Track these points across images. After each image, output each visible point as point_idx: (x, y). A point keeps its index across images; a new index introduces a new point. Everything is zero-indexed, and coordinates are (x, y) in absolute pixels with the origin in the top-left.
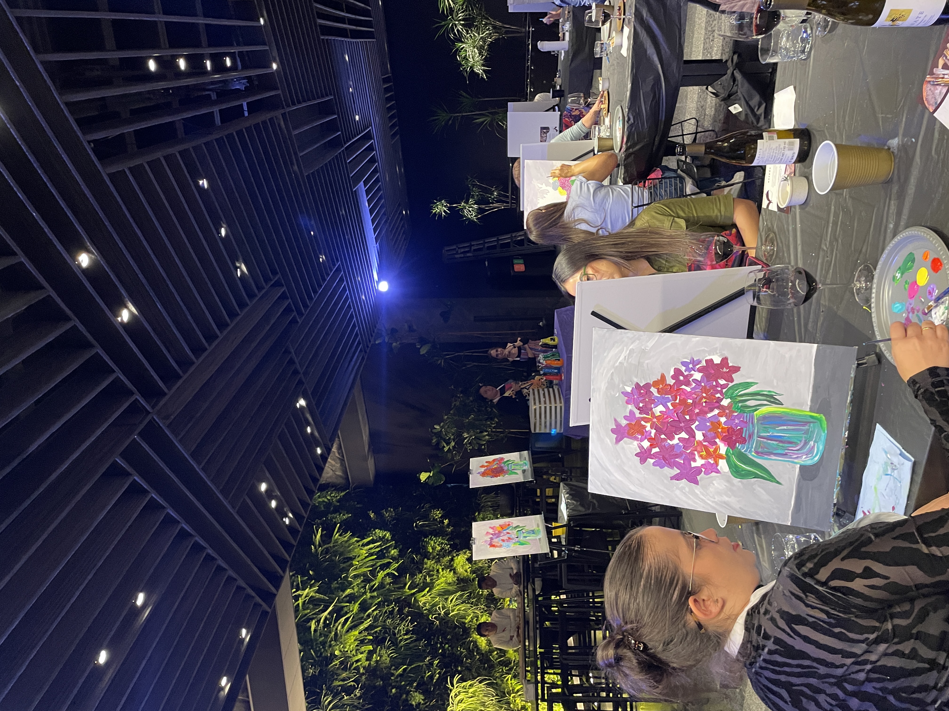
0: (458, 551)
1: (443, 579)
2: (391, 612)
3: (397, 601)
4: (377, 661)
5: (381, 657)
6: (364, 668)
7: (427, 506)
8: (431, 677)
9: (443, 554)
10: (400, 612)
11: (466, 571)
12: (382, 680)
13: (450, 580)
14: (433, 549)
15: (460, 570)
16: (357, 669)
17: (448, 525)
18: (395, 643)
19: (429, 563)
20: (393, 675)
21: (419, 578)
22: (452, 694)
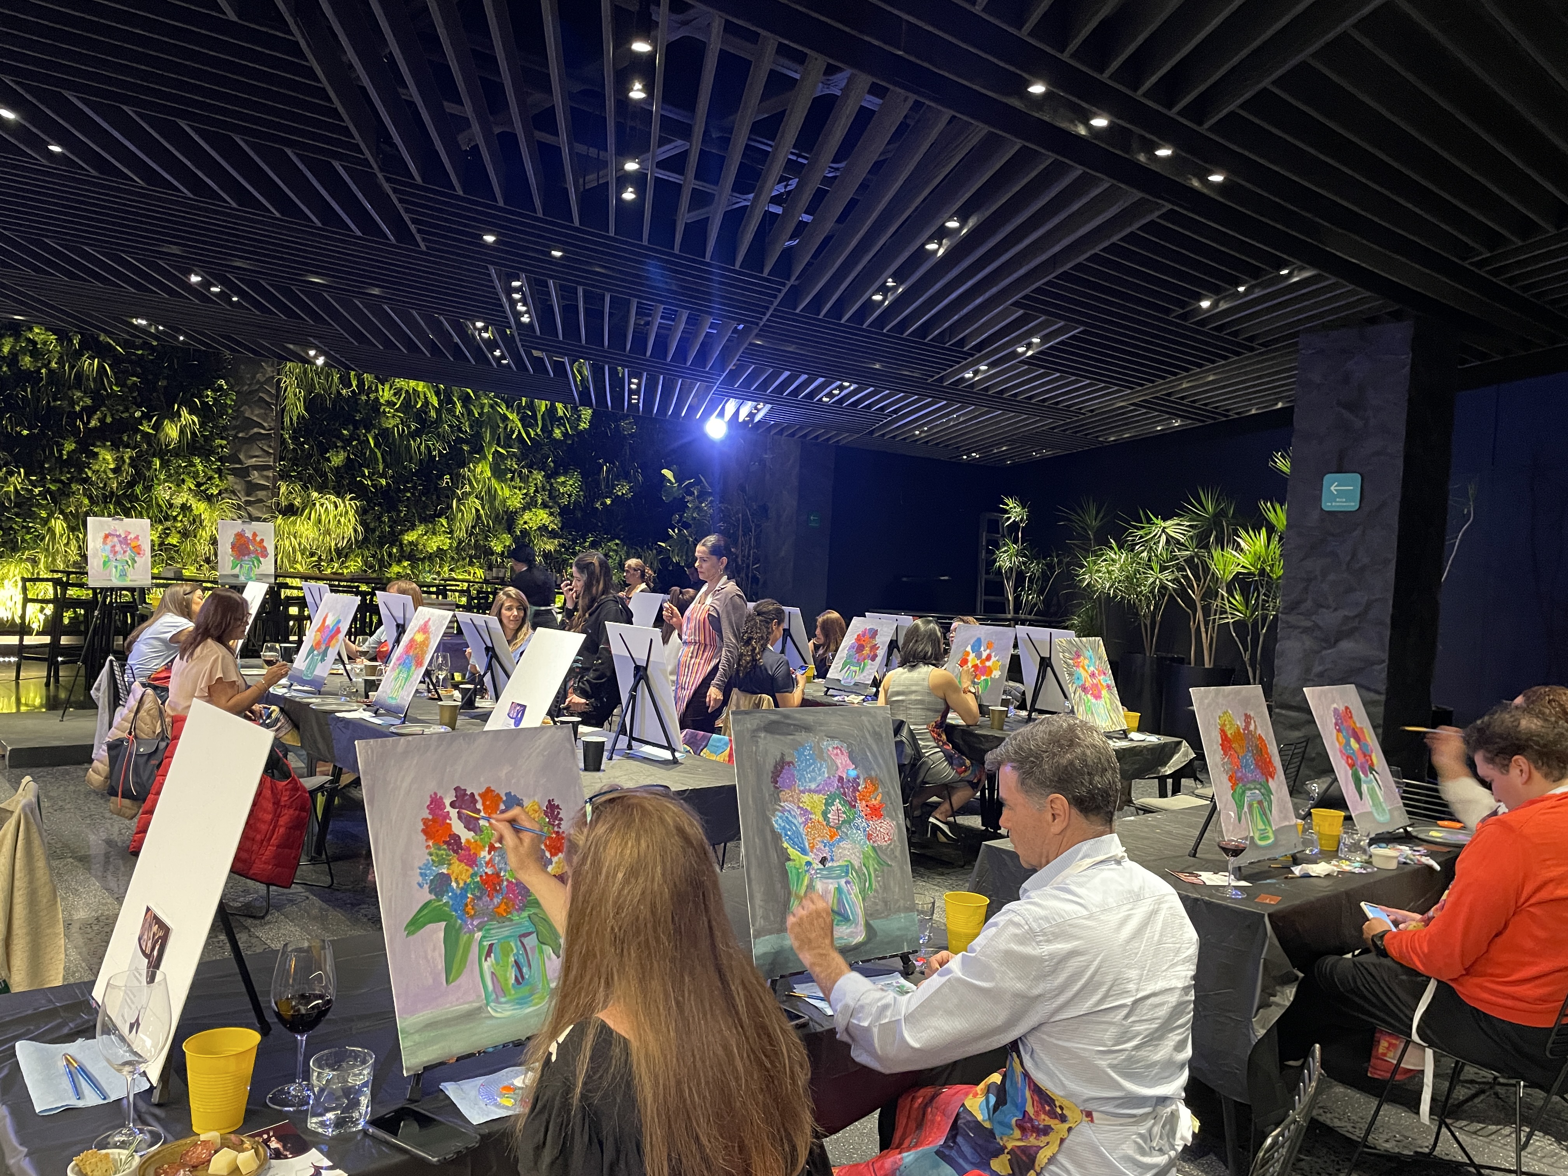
0: (559, 514)
1: (507, 492)
9: (553, 495)
11: (525, 523)
12: (362, 418)
13: (509, 503)
14: (564, 482)
17: (603, 504)
19: (539, 477)
22: (337, 499)
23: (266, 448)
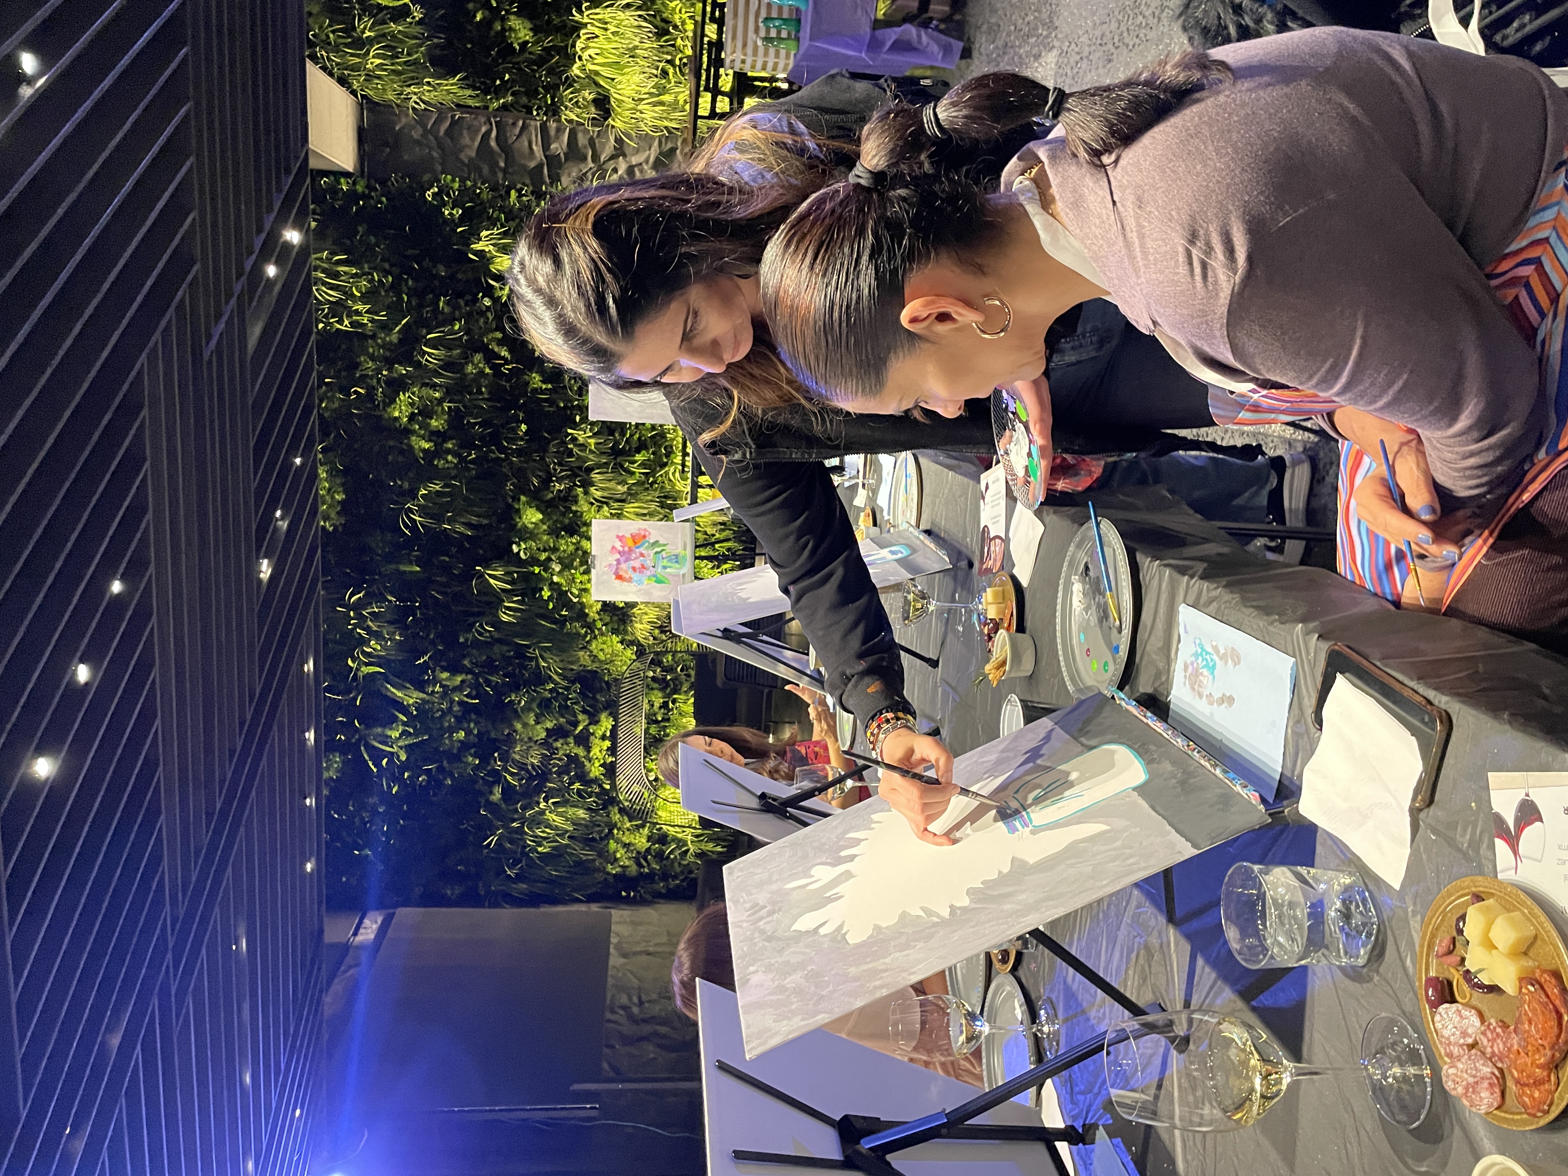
23: (517, 131)
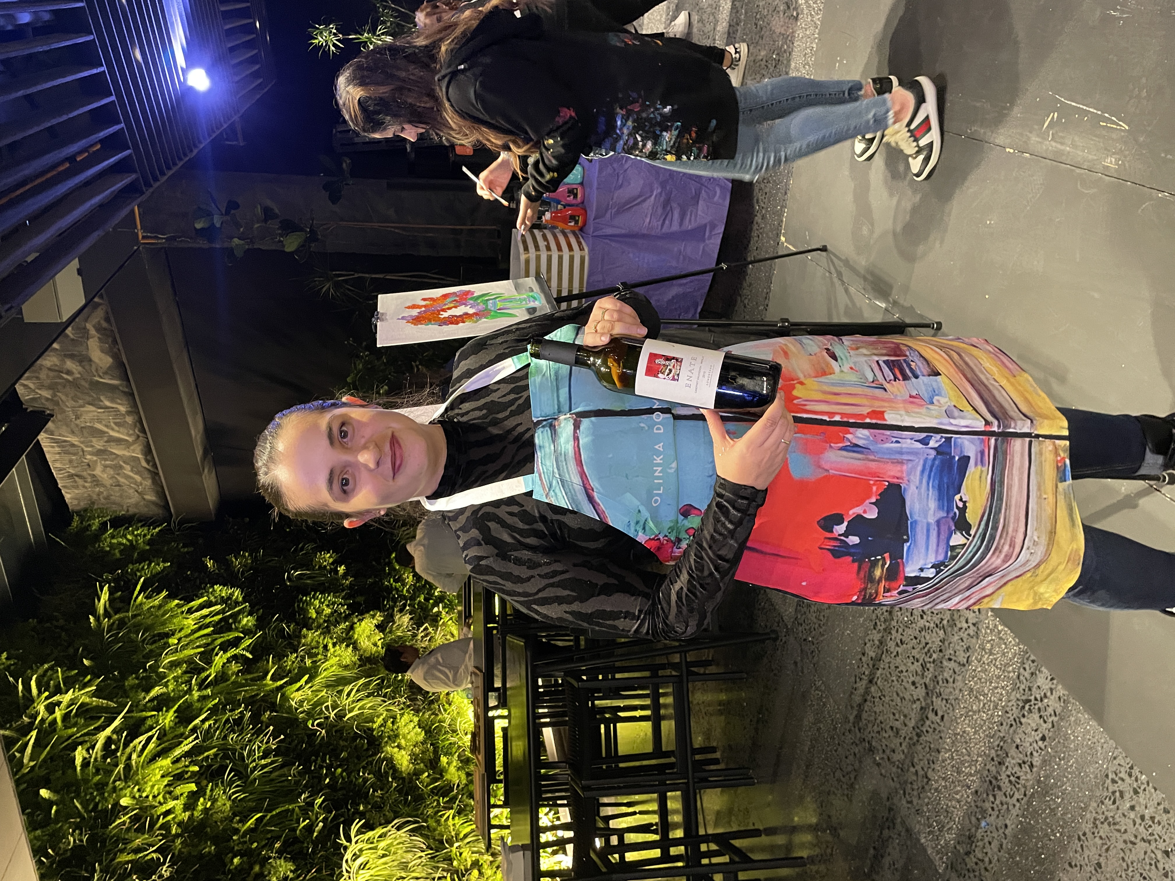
0: (362, 613)
1: (334, 660)
2: (238, 722)
3: (250, 702)
4: (206, 810)
5: (214, 801)
6: (180, 824)
7: (309, 546)
8: (309, 829)
9: (336, 618)
10: (256, 718)
11: (375, 645)
12: (213, 843)
13: (347, 661)
14: (317, 613)
15: (365, 643)
16: (166, 827)
17: (345, 576)
18: (241, 773)
19: (311, 636)
20: (236, 831)
21: (291, 660)
22: (348, 856)
